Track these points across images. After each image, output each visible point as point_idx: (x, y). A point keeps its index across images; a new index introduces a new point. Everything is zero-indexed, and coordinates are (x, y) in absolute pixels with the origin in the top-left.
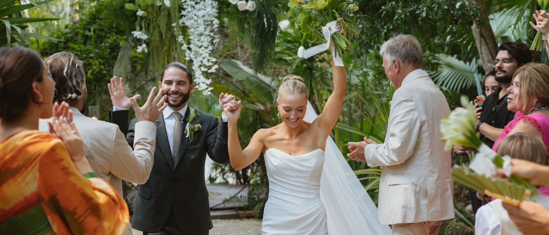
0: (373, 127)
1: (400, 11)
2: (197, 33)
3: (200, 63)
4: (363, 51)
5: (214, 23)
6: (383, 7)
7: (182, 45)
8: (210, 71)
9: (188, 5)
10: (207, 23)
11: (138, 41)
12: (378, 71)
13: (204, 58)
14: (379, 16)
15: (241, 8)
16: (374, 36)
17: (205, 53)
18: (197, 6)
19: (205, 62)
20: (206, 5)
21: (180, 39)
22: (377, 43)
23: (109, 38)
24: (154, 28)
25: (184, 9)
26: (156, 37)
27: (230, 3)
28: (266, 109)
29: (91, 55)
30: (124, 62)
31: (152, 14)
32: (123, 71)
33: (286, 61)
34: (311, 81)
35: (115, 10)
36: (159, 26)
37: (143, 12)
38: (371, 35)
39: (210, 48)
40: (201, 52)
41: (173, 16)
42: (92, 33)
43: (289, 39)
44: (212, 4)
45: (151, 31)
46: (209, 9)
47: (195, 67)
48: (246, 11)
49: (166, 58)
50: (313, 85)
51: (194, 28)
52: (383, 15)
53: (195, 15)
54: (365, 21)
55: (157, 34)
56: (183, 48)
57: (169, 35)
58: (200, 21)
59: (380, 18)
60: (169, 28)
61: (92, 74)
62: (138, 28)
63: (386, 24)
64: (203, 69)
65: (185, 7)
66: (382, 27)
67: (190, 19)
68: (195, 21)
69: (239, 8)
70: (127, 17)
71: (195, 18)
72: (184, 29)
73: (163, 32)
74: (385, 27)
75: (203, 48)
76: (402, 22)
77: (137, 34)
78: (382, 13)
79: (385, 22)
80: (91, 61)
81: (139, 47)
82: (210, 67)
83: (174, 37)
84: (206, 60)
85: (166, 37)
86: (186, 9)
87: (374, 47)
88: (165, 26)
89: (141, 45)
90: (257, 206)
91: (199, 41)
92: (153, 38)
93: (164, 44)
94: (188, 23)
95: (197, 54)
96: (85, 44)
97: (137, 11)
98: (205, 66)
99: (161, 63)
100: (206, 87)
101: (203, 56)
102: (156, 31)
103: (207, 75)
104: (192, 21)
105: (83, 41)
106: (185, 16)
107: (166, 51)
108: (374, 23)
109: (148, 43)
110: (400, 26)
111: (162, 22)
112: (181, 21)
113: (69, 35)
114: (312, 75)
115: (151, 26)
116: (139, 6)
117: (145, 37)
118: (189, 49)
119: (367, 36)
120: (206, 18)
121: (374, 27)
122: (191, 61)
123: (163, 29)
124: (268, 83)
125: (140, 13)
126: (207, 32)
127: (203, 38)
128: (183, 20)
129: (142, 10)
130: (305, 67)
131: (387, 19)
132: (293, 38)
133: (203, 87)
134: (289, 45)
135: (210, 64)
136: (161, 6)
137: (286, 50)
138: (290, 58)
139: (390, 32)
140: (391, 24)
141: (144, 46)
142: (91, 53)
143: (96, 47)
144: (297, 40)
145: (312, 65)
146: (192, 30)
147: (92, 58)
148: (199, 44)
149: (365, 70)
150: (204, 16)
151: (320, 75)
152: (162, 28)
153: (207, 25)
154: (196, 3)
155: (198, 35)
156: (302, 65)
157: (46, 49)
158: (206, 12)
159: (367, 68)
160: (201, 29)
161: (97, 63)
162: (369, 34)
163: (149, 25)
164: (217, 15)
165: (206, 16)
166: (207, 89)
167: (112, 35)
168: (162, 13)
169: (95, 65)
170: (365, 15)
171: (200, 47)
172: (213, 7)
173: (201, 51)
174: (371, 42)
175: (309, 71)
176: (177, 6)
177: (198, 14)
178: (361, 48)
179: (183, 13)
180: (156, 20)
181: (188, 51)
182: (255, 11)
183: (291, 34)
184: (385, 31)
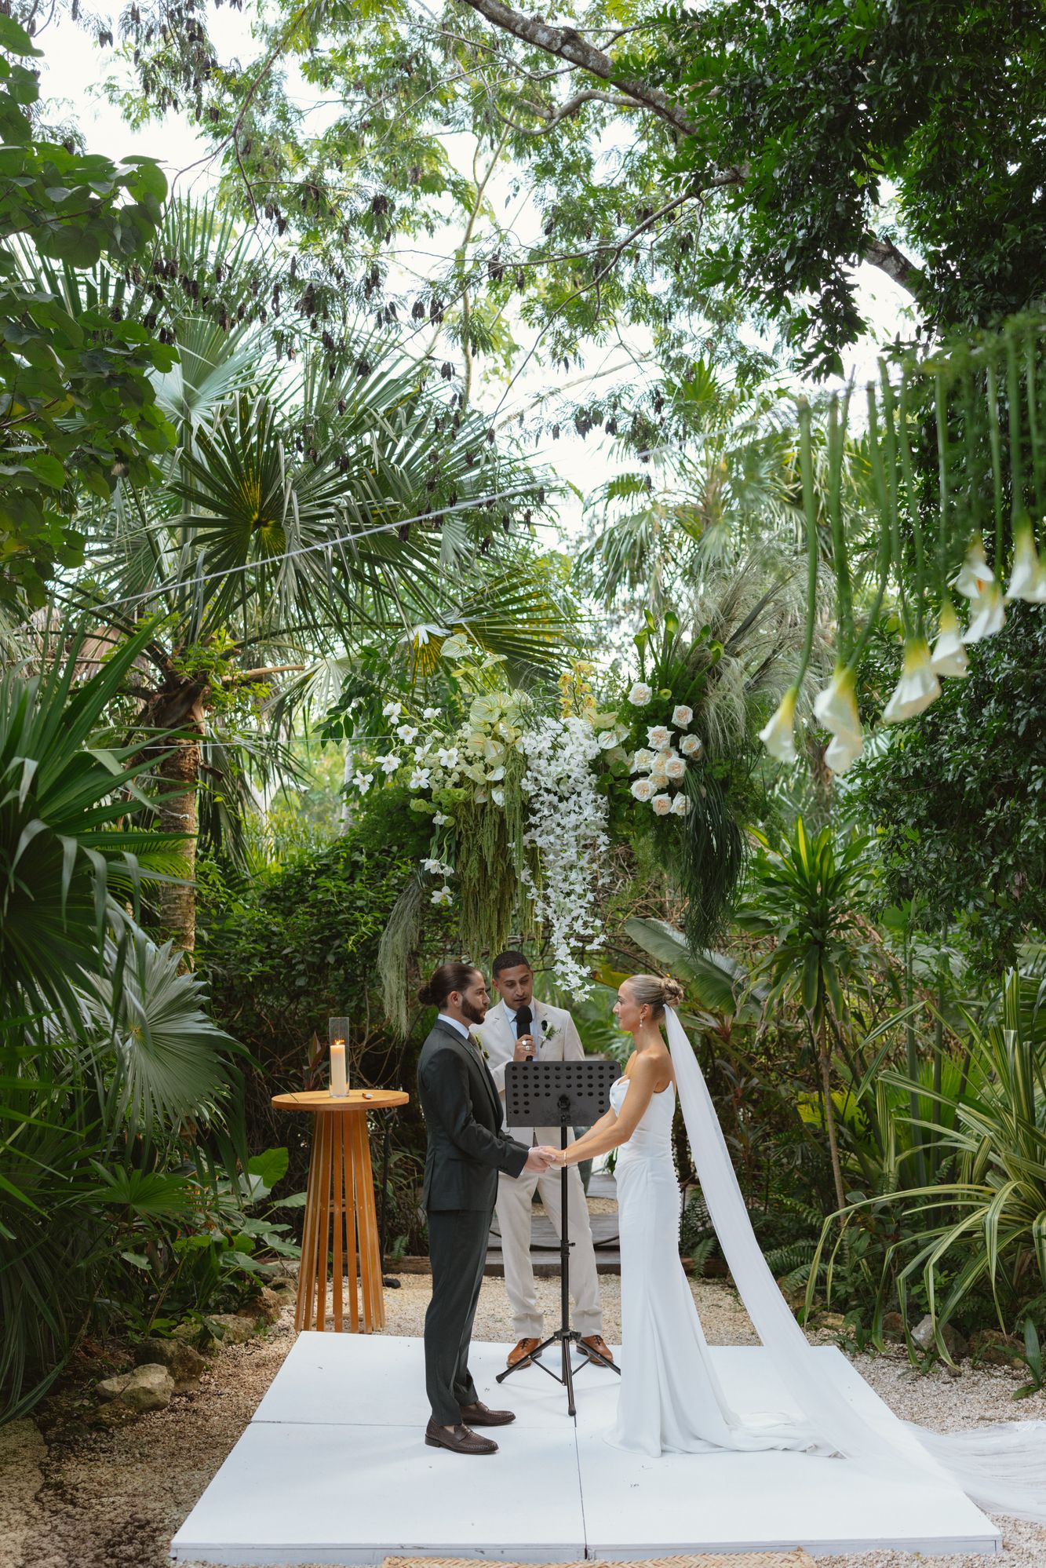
0: (964, 1082)
1: (1033, 823)
2: (561, 863)
3: (567, 930)
4: (939, 917)
5: (599, 841)
6: (988, 812)
7: (528, 889)
8: (588, 948)
9: (542, 803)
10: (583, 842)
11: (435, 880)
12: (977, 961)
13: (575, 919)
14: (980, 834)
15: (659, 811)
16: (968, 879)
17: (577, 907)
18: (562, 806)
19: (578, 926)
20: (582, 804)
21: (524, 875)
22: (974, 898)
23: (399, 867)
24: (469, 851)
25: (534, 812)
26: (473, 872)
27: (636, 800)
28: (724, 1027)
29: (359, 903)
30: (403, 924)
31: (465, 822)
32: (400, 943)
33: (766, 922)
34: (820, 969)
35: (390, 813)
36: (480, 848)
37: (445, 817)
38: (959, 879)
39: (590, 897)
40: (569, 905)
41: (509, 827)
42: (363, 859)
43: (773, 876)
44: (595, 801)
45: (463, 857)
46: (588, 811)
47: (557, 938)
48: (671, 816)
49: (496, 917)
50: (826, 981)
51: (556, 854)
52: (989, 830)
53: (559, 825)
54: (943, 844)
55: (475, 865)
56: (529, 896)
57: (501, 867)
58: (569, 837)
59: (981, 836)
60: (502, 851)
61: (355, 943)
62: (434, 851)
63: (995, 853)
64: (573, 942)
65: (537, 806)
66: (988, 859)
67: (548, 833)
68: (558, 837)
69: (656, 809)
70: (414, 829)
71: (558, 831)
72: (534, 856)
73: (489, 860)
74: (996, 861)
75: (573, 897)
76: (1037, 848)
77: (431, 864)
78: (986, 825)
79: (992, 846)
80: (357, 914)
81: (435, 893)
82: (588, 940)
83: (511, 870)
84: (580, 922)
85: (495, 871)
86: (539, 810)
87: (965, 906)
88: (492, 849)
89: (439, 889)
90: (700, 1248)
91: (565, 880)
92: (467, 873)
93: (490, 887)
94: (541, 842)
95: (561, 911)
96: (351, 879)
97: (434, 815)
98: (580, 938)
99: (484, 927)
100: (579, 983)
101: (574, 914)
102: (474, 857)
103: (579, 955)
104: (552, 838)
105: (347, 874)
106: (536, 827)
107: (495, 901)
108: (966, 850)
109: (455, 884)
110: (1033, 858)
111: (487, 839)
112: (526, 838)
113: (324, 861)
114: (823, 956)
115: (463, 848)
116: (440, 804)
117: (449, 871)
118: (546, 899)
119: (948, 880)
120: (581, 831)
121: (966, 860)
122: (548, 925)
123: (489, 855)
124: (727, 969)
125: (440, 819)
126: (583, 863)
127: (573, 876)
128: (534, 834)
129: (443, 813)
130: (809, 939)
131: (999, 839)
132: (779, 874)
133: (575, 981)
134: (772, 890)
135: (590, 932)
136: (485, 804)
137: (766, 899)
138: (776, 918)
139: (1007, 874)
140: (1008, 854)
141: (446, 889)
142: (361, 898)
143: (371, 887)
144: (790, 879)
145: (824, 936)
146: (551, 857)
147: (361, 909)
148: (566, 887)
149: (944, 950)
150: (577, 827)
151: (842, 958)
152: (485, 851)
153: (585, 846)
154: (561, 800)
155: (564, 868)
156: (801, 934)
157: (276, 888)
158: (581, 818)
159: (949, 945)
160: (571, 854)
161: (370, 919)
162: (954, 876)
163: (459, 844)
164: (604, 824)
165: (583, 827)
166: (582, 987)
167: (405, 863)
168: (487, 820)
169: (366, 924)
170: (944, 831)
171: (568, 894)
172: (598, 808)
173: (568, 903)
174: (958, 894)
175: (817, 947)
176: (518, 805)
177: (562, 822)
178: (934, 909)
179: (533, 820)
180: (474, 835)
181: (540, 904)
182: (688, 817)
183: (776, 867)
184: (996, 870)
